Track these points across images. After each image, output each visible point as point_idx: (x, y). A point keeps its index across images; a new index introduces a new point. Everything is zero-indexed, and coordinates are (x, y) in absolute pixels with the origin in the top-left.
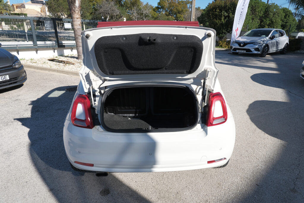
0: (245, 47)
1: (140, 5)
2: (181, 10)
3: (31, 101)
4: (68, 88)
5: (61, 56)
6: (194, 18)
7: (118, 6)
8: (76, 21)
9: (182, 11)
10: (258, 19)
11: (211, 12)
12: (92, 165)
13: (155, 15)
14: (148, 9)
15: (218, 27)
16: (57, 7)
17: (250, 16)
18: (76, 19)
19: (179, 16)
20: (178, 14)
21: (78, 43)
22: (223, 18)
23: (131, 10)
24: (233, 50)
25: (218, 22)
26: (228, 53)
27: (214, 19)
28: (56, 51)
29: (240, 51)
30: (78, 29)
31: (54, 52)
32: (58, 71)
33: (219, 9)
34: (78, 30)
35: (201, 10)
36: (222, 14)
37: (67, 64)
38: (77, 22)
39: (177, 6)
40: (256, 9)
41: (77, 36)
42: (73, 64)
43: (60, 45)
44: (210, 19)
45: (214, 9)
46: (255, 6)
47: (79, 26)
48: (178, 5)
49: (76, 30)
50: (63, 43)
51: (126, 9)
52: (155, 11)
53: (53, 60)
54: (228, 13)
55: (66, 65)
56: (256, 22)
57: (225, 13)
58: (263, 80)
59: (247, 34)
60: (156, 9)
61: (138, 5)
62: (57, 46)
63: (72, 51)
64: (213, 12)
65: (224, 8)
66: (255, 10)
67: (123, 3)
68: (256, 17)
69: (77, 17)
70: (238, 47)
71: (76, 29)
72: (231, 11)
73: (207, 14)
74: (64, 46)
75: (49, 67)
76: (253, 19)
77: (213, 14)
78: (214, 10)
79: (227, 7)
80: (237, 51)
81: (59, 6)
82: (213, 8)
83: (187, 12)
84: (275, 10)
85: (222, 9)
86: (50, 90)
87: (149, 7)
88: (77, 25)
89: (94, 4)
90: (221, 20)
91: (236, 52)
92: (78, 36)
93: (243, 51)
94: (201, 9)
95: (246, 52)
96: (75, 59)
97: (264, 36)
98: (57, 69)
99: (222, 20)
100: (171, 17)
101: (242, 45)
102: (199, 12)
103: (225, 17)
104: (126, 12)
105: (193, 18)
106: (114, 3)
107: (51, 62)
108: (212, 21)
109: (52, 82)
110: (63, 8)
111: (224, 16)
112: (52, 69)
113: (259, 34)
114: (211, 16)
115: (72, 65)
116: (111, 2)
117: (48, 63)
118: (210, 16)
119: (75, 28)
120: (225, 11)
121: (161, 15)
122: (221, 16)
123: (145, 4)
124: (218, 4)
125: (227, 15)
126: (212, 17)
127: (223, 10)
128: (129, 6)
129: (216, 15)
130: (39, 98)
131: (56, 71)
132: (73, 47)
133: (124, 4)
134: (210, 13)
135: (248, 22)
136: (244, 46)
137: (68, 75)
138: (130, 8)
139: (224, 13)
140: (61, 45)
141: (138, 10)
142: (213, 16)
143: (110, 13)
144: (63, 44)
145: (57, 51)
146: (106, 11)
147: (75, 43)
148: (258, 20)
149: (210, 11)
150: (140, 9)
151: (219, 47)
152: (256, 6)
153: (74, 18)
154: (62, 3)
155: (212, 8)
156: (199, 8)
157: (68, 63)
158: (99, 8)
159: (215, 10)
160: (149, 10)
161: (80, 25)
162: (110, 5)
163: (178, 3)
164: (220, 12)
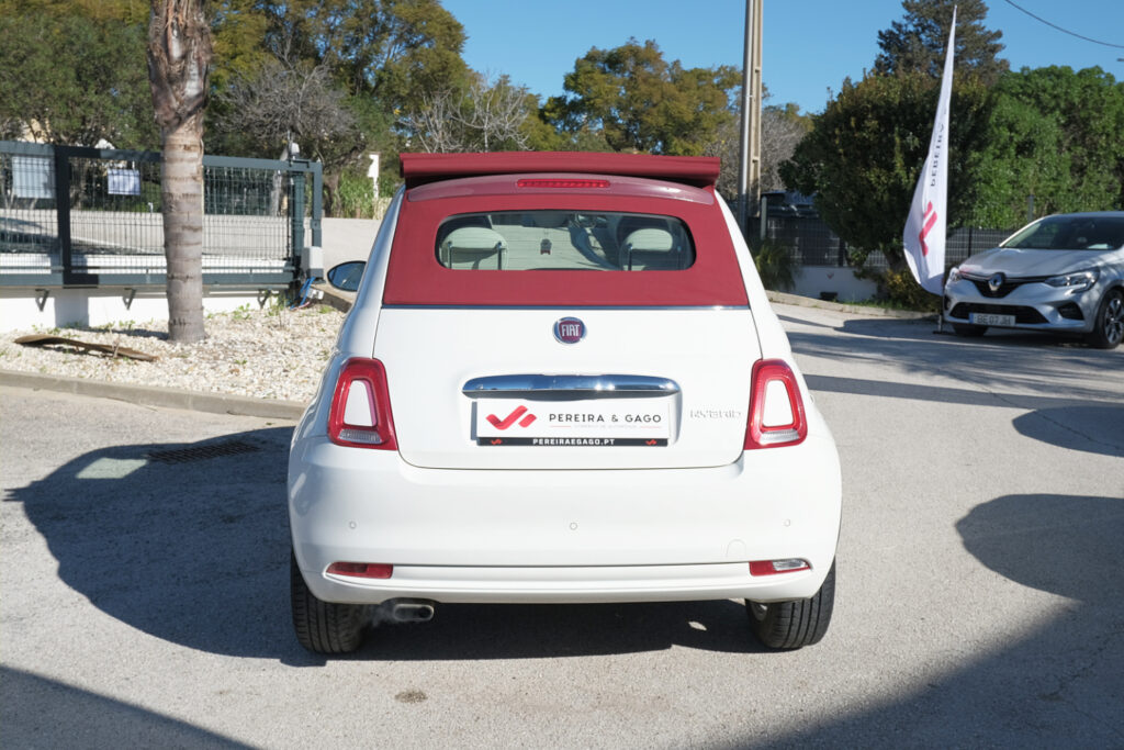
0: (1011, 300)
1: (468, 90)
2: (689, 117)
3: (6, 490)
4: (156, 450)
5: (73, 328)
6: (758, 158)
7: (345, 91)
8: (182, 160)
9: (698, 120)
10: (1110, 171)
11: (837, 132)
12: (384, 570)
13: (545, 138)
14: (509, 112)
15: (879, 204)
16: (15, 91)
17: (1060, 152)
18: (179, 152)
19: (680, 151)
20: (676, 141)
21: (177, 261)
23: (418, 112)
24: (952, 314)
25: (879, 177)
26: (935, 333)
27: (853, 163)
28: (50, 301)
29: (988, 319)
30: (186, 195)
31: (41, 307)
32: (82, 388)
33: (878, 118)
34: (184, 201)
35: (803, 118)
36: (891, 142)
37: (121, 360)
38: (185, 164)
39: (672, 98)
40: (1088, 119)
41: (178, 230)
42: (151, 360)
43: (74, 272)
44: (838, 166)
45: (853, 119)
46: (1084, 102)
47: (191, 182)
48: (673, 90)
49: (177, 203)
50: (89, 264)
51: (389, 110)
52: (546, 120)
53: (39, 343)
55: (118, 364)
56: (1102, 187)
57: (910, 137)
58: (1069, 429)
59: (1019, 239)
60: (553, 111)
61: (456, 91)
62: (60, 276)
63: (128, 305)
64: (850, 129)
65: (903, 113)
66: (1086, 121)
67: (370, 77)
68: (1099, 161)
69: (188, 143)
70: (975, 297)
71: (176, 198)
73: (821, 141)
74: (94, 279)
75: (34, 370)
76: (1080, 170)
77: (847, 141)
78: (853, 124)
79: (919, 108)
80: (976, 318)
81: (24, 86)
82: (848, 114)
83: (725, 128)
85: (893, 118)
86: (74, 456)
87: (515, 99)
88: (182, 179)
89: (218, 77)
90: (890, 168)
91: (971, 325)
92: (184, 228)
93: (1000, 319)
94: (801, 113)
95: (1017, 321)
96: (154, 339)
97: (1105, 246)
98: (79, 380)
99: (897, 171)
100: (635, 152)
101: (993, 288)
102: (790, 131)
103: (912, 157)
104: (386, 121)
105: (753, 157)
106: (323, 75)
107: (35, 351)
108: (848, 176)
109: (67, 429)
110: (47, 95)
111: (905, 148)
112: (55, 380)
113: (1084, 240)
114: (841, 150)
115: (145, 364)
116: (311, 72)
117: (19, 355)
118: (834, 150)
119: (173, 191)
120: (906, 127)
121: (581, 139)
122: (889, 150)
123: (490, 82)
124: (871, 93)
125: (919, 144)
126: (845, 154)
127: (897, 121)
128: (404, 92)
129: (865, 147)
130: (35, 479)
131: (75, 386)
132: (134, 287)
133: (380, 81)
134: (835, 136)
135: (1052, 183)
136: (1003, 292)
137: (132, 406)
138: (412, 103)
139: (903, 137)
140: (80, 271)
141: (455, 115)
142: (851, 148)
143: (298, 125)
144: (91, 272)
145: (56, 304)
146: (277, 116)
147: (165, 264)
148: (1111, 177)
149: (836, 126)
150: (467, 111)
151: (891, 302)
152: (1090, 105)
153: (172, 147)
154: (43, 73)
155: (840, 110)
156: (792, 109)
157: (122, 353)
158: (241, 100)
159: (860, 121)
160: (513, 114)
161: (194, 178)
162: (304, 86)
163: (675, 81)
164: (882, 130)
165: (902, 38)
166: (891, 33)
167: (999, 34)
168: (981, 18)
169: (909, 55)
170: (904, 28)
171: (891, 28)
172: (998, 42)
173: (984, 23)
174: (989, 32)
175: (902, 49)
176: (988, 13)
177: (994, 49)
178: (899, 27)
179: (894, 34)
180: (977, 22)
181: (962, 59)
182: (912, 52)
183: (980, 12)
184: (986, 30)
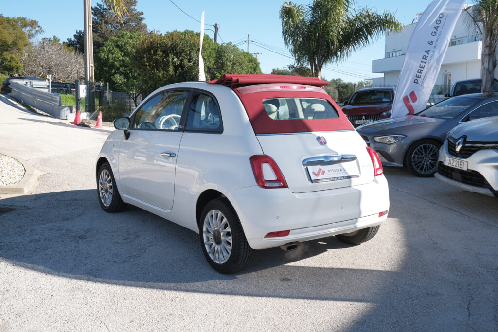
11: (145, 56)
22: (171, 69)
25: (163, 76)
27: (152, 69)
33: (162, 51)
36: (168, 61)
45: (152, 51)
54: (181, 58)
57: (175, 59)
64: (151, 55)
65: (172, 49)
72: (186, 55)
77: (149, 60)
79: (178, 48)
82: (150, 48)
84: (233, 56)
85: (168, 51)
90: (168, 71)
99: (170, 73)
103: (176, 68)
108: (150, 74)
111: (173, 64)
114: (147, 64)
118: (144, 63)
120: (174, 55)
122: (167, 64)
125: (179, 62)
126: (149, 65)
127: (170, 53)
129: (156, 62)
134: (144, 58)
139: (173, 59)
142: (151, 63)
149: (144, 53)
159: (155, 52)
164: (164, 56)
165: (102, 11)
166: (97, 8)
167: (142, 13)
168: (135, 6)
169: (106, 19)
170: (102, 7)
171: (96, 6)
172: (142, 16)
173: (136, 8)
174: (139, 12)
175: (103, 16)
176: (137, 4)
177: (141, 19)
178: (100, 6)
179: (98, 9)
180: (133, 7)
181: (129, 22)
182: (107, 17)
183: (134, 3)
184: (137, 11)
